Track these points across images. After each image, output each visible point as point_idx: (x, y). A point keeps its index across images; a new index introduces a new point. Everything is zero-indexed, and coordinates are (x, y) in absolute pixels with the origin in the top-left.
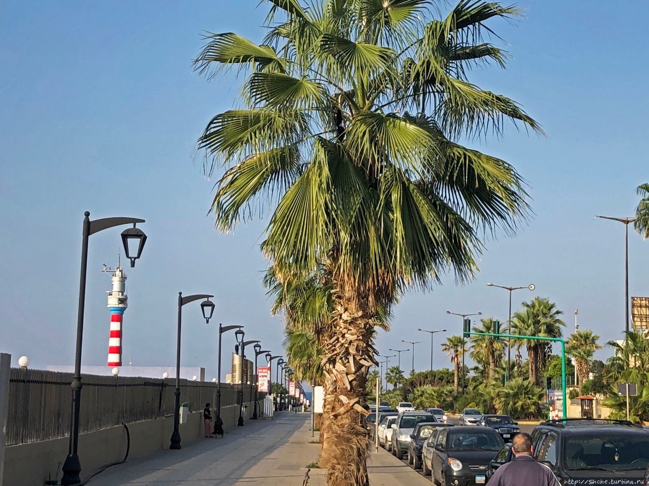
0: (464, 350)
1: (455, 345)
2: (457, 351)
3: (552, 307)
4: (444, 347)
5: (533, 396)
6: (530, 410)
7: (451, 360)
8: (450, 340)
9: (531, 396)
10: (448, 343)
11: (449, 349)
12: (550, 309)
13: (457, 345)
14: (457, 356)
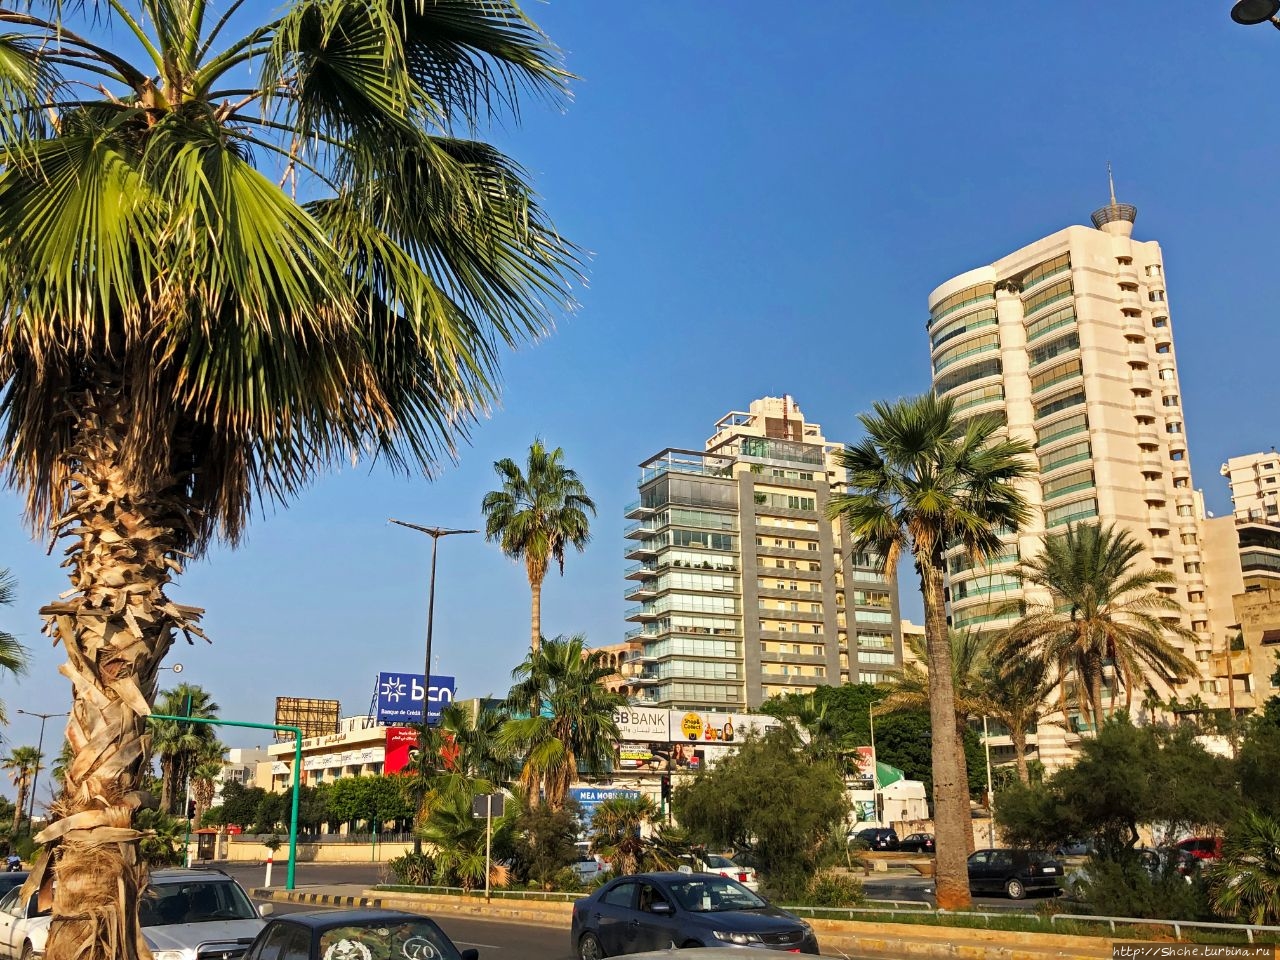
0: (37, 768)
1: (23, 760)
2: (26, 769)
3: (206, 697)
4: (6, 763)
5: (165, 830)
6: (159, 852)
7: (13, 782)
8: (16, 753)
9: (162, 830)
10: (12, 757)
11: (13, 766)
12: (202, 701)
13: (27, 761)
14: (24, 776)
